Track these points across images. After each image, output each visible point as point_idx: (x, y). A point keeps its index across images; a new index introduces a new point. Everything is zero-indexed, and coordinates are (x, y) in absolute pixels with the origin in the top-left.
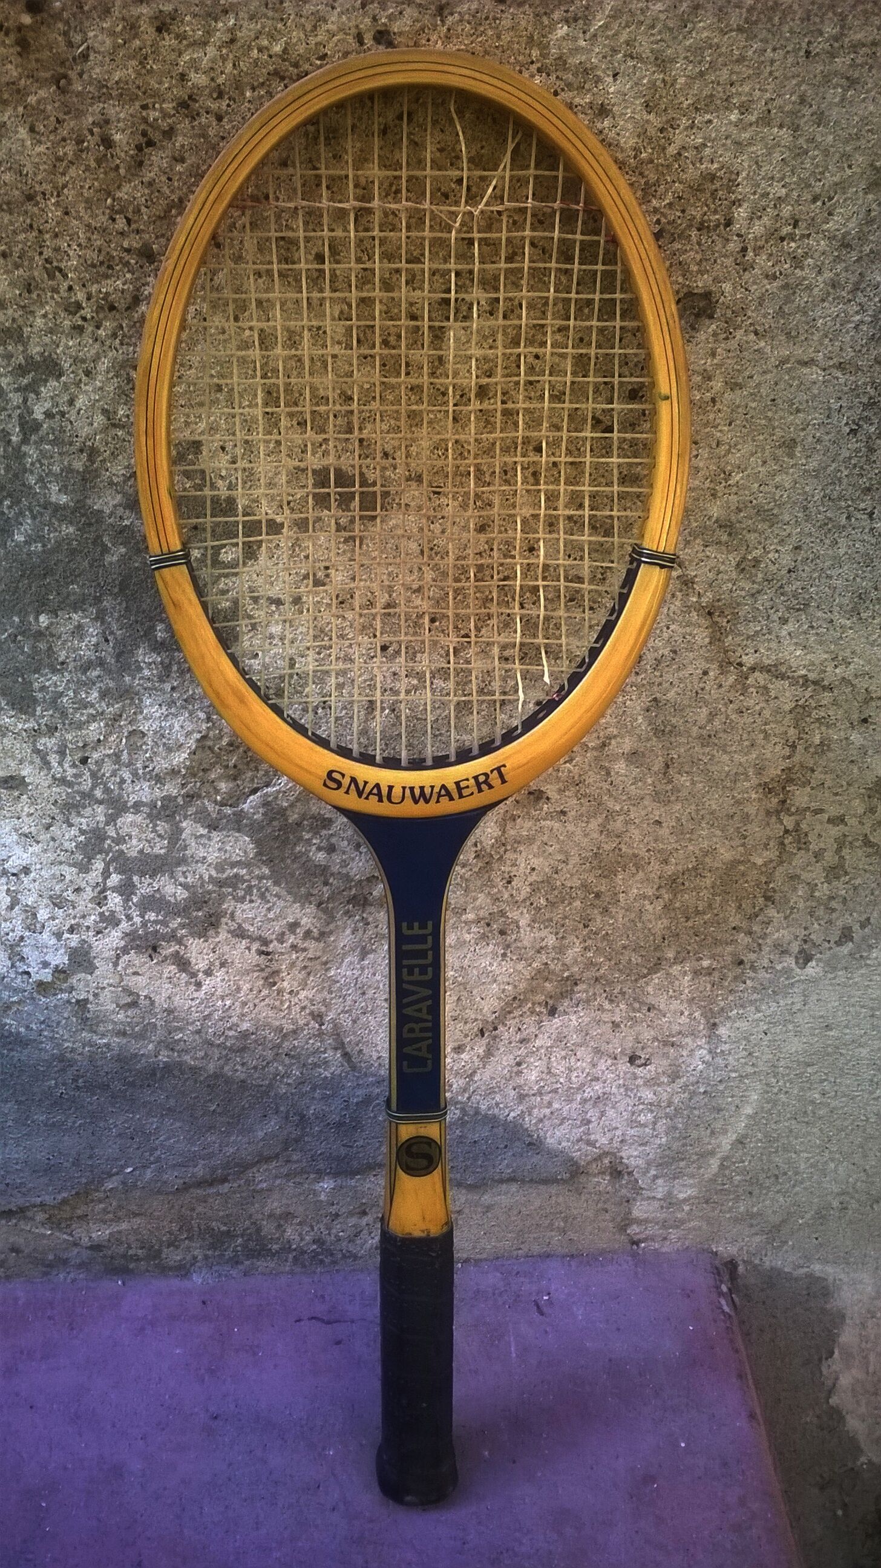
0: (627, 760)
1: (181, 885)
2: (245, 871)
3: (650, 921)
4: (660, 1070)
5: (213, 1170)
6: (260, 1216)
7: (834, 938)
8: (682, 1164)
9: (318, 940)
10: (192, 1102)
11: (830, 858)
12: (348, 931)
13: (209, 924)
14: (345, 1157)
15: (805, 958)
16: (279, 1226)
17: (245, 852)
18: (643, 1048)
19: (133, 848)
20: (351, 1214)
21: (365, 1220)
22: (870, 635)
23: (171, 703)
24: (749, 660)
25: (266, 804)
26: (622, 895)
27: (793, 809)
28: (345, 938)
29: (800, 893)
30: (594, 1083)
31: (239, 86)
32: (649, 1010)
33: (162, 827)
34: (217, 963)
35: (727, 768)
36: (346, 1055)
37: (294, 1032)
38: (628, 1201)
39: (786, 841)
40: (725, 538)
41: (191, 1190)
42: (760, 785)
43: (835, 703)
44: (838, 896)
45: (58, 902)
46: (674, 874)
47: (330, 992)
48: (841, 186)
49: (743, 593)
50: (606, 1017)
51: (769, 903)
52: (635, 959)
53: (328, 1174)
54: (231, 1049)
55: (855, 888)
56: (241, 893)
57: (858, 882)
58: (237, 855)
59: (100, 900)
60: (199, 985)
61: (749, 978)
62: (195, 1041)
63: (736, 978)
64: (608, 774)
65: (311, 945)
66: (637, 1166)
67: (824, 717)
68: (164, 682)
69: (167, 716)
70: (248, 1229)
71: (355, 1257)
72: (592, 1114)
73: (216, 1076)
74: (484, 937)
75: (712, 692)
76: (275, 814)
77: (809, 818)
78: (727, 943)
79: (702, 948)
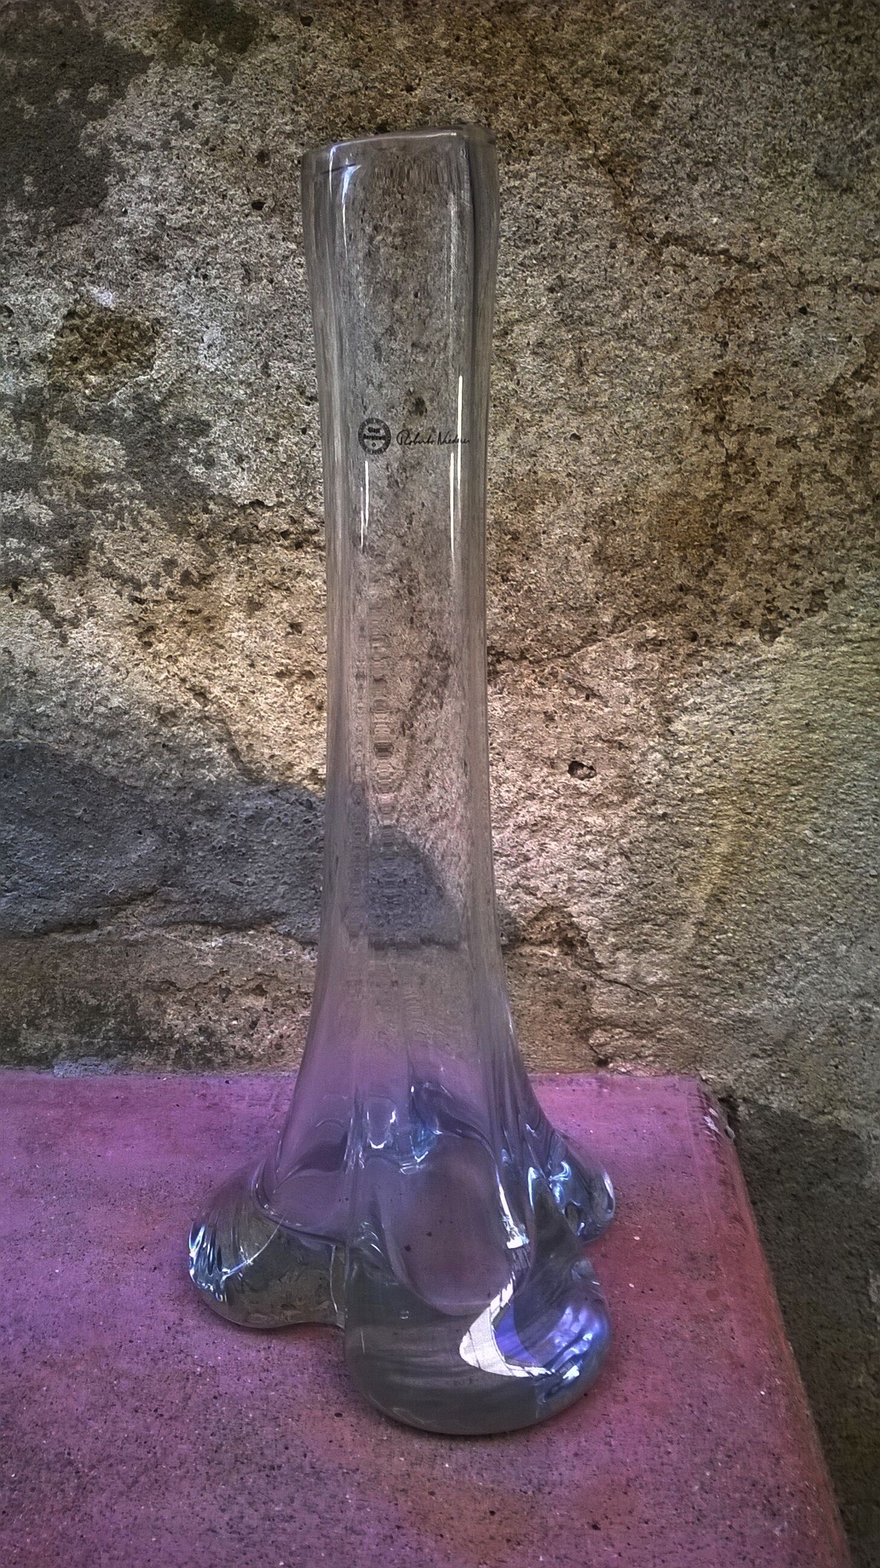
0: (534, 353)
1: (45, 503)
2: (113, 488)
3: (578, 573)
4: (607, 784)
5: (79, 905)
6: (134, 986)
7: (802, 606)
8: (647, 927)
9: (198, 586)
10: (54, 803)
11: (784, 494)
12: (232, 577)
13: (78, 559)
14: (234, 899)
15: (771, 633)
16: (159, 1003)
17: (116, 461)
18: (584, 751)
20: (247, 993)
21: (260, 1003)
22: (793, 198)
23: (39, 272)
24: (661, 229)
25: (137, 397)
26: (543, 537)
27: (734, 427)
28: (228, 588)
29: (755, 541)
30: (528, 802)
32: (587, 698)
33: (28, 427)
34: (84, 609)
35: (650, 369)
36: (233, 751)
37: (173, 714)
38: (584, 988)
39: (731, 470)
40: (615, 75)
41: (53, 935)
42: (690, 392)
43: (765, 285)
44: (804, 547)
46: (601, 509)
47: (214, 660)
49: (642, 144)
50: (536, 705)
51: (721, 557)
52: (566, 625)
53: (215, 925)
54: (100, 732)
55: (822, 538)
56: (111, 518)
57: (825, 528)
58: (107, 464)
60: (64, 638)
61: (706, 658)
62: (58, 716)
63: (689, 655)
64: (514, 370)
65: (192, 591)
66: (591, 928)
67: (754, 306)
68: (31, 246)
69: (33, 287)
70: (122, 1004)
71: (250, 1058)
72: (531, 846)
73: (82, 767)
75: (623, 270)
76: (147, 411)
77: (754, 439)
78: (674, 608)
79: (643, 613)
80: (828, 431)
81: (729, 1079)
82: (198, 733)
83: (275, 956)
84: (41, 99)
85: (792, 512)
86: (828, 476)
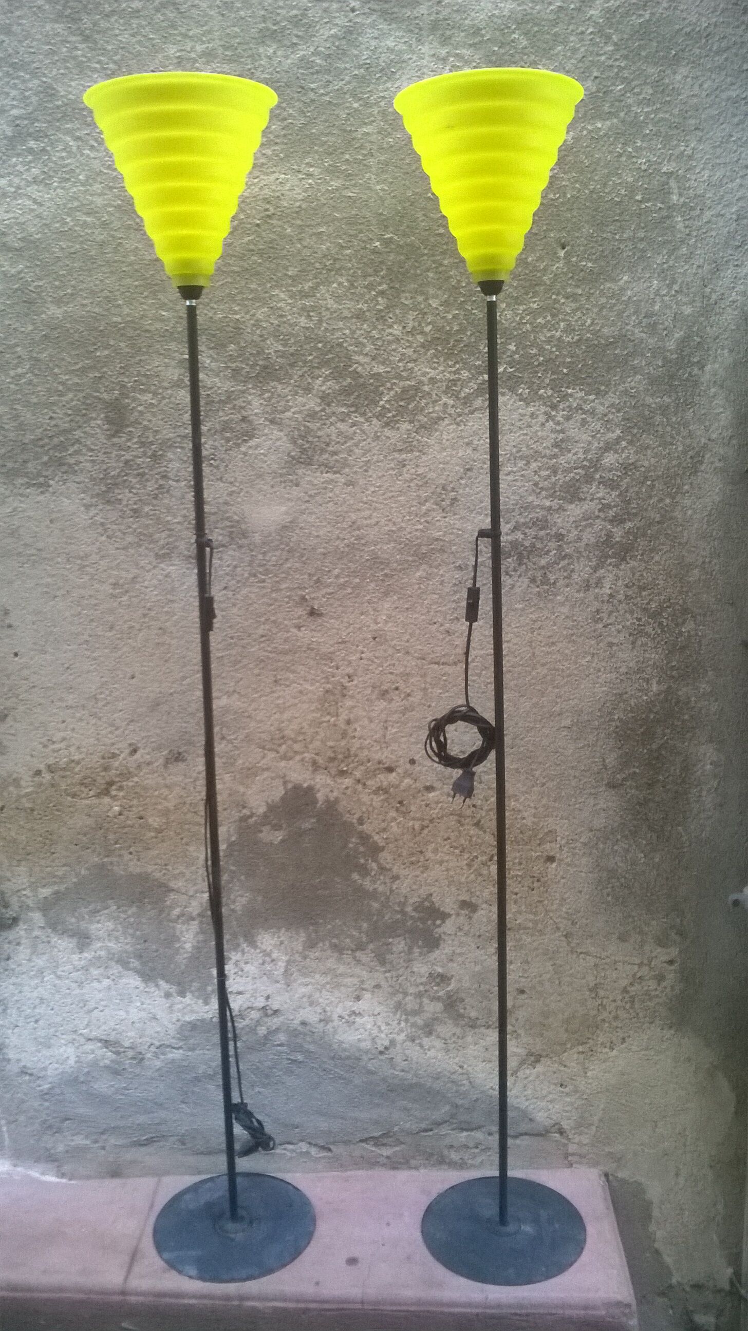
1: (422, 1019)
2: (440, 1015)
3: (561, 1034)
4: (570, 1090)
5: (428, 1125)
6: (442, 1147)
7: (620, 1041)
8: (582, 1128)
9: (461, 1039)
10: (422, 1097)
11: (613, 1014)
12: (470, 1037)
13: (430, 1033)
14: (470, 1122)
15: (612, 1049)
16: (449, 1151)
17: (440, 1009)
18: (564, 1081)
19: (409, 1007)
21: (476, 1151)
22: (612, 943)
23: (422, 963)
24: (579, 951)
25: (446, 993)
26: (551, 1025)
27: (600, 997)
28: (469, 1039)
29: (606, 1025)
30: (549, 1094)
31: (442, 817)
32: (564, 1067)
33: (418, 1001)
34: (431, 1046)
35: (578, 984)
36: (470, 1082)
37: (454, 1072)
38: (566, 1145)
39: (599, 1008)
41: (421, 1133)
42: (588, 989)
43: (606, 963)
44: (619, 1027)
45: (388, 1024)
46: (566, 1018)
47: (465, 1058)
48: (581, 832)
50: (551, 1069)
51: (597, 1029)
52: (558, 1048)
53: (465, 1129)
54: (434, 1078)
55: (624, 1025)
56: (439, 1023)
57: (624, 1022)
58: (438, 1010)
59: (399, 1024)
60: (426, 1054)
61: (595, 1055)
62: (424, 1074)
63: (590, 1055)
65: (459, 1041)
66: (567, 1129)
67: (603, 968)
69: (420, 967)
70: (439, 1151)
72: (550, 1107)
73: (430, 1087)
75: (570, 960)
76: (449, 996)
77: (605, 1001)
78: (586, 1043)
79: (578, 1044)
80: (624, 998)
81: (607, 1169)
82: (460, 1077)
84: (423, 923)
85: (616, 1018)
86: (624, 1009)
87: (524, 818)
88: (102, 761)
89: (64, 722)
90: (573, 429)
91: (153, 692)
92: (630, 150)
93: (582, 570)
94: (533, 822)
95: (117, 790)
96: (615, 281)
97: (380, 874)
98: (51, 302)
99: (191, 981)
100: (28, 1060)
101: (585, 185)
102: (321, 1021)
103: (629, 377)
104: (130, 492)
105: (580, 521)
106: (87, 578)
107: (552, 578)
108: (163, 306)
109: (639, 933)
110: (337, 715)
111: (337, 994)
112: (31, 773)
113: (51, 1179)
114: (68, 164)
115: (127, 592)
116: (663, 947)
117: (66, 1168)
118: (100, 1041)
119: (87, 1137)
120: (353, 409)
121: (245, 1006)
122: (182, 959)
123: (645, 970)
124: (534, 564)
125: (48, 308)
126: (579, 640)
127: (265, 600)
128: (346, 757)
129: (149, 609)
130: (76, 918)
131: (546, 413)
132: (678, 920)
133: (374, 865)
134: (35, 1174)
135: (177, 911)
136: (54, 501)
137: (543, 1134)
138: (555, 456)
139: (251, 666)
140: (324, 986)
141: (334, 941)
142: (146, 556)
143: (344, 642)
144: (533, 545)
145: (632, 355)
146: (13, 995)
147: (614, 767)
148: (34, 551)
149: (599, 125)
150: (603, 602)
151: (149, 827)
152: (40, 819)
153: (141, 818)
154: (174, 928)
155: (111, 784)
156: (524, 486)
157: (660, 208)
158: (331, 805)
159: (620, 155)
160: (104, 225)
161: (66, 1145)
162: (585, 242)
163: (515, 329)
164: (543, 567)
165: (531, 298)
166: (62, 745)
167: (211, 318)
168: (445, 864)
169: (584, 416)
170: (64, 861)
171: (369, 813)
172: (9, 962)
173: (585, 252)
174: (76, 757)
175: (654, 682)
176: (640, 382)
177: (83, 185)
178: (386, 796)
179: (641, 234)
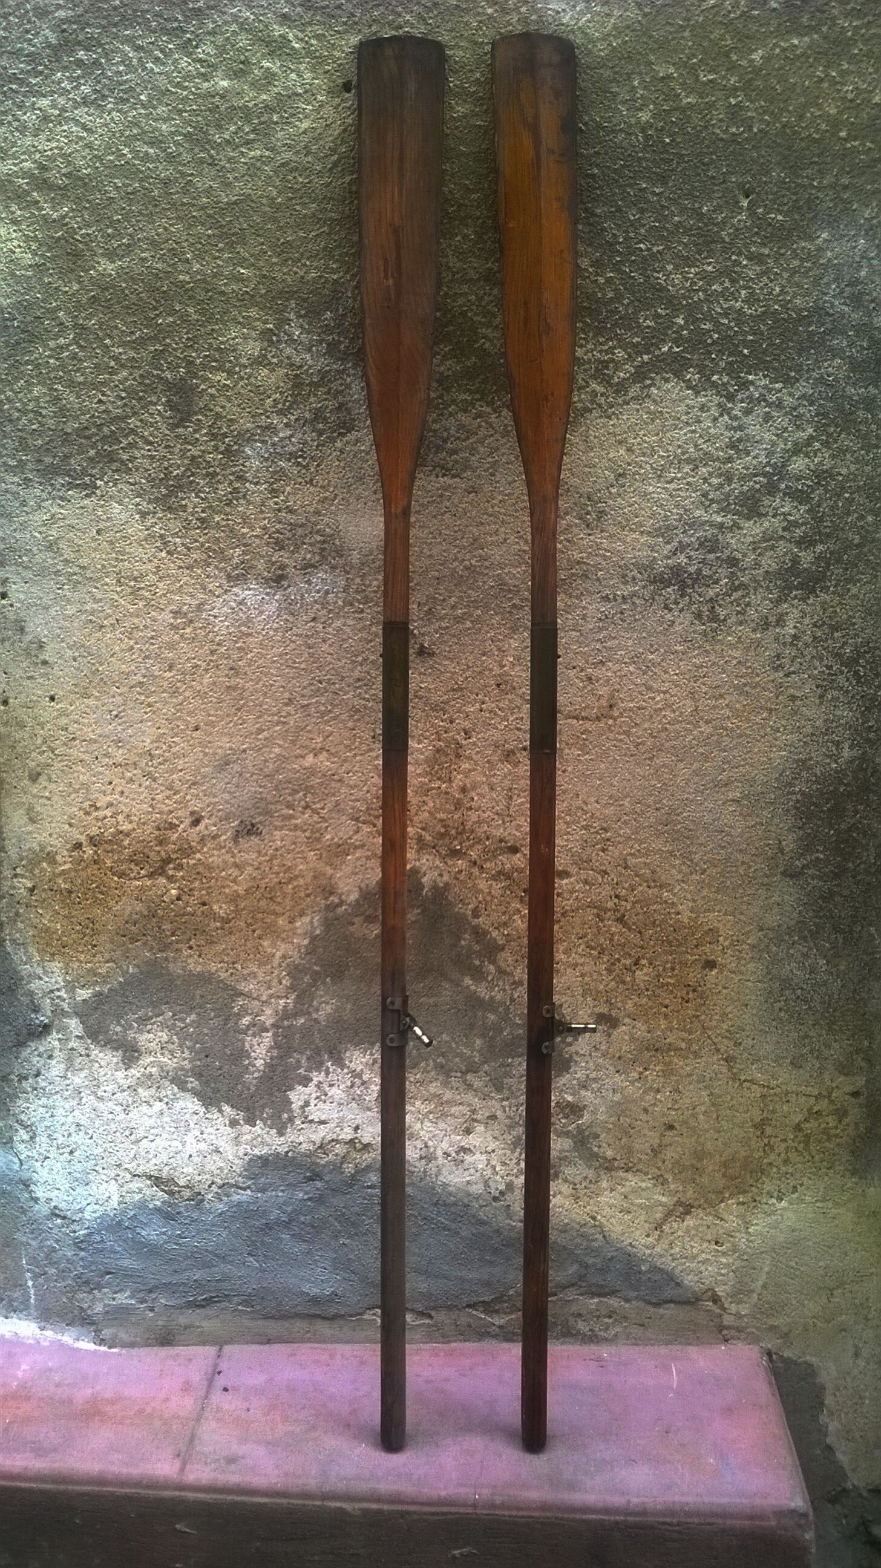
3: (717, 1180)
4: (727, 1248)
6: (568, 1315)
7: (790, 1190)
8: (741, 1295)
9: (594, 1184)
11: (783, 1156)
12: (605, 1181)
14: (603, 1286)
15: (780, 1199)
16: (576, 1321)
18: (720, 1238)
20: (605, 1317)
21: (610, 1321)
22: (783, 1070)
24: (743, 1078)
25: (578, 1126)
26: (706, 1169)
27: (766, 1136)
28: (604, 1185)
29: (774, 1171)
30: (702, 1254)
32: (721, 1220)
35: (740, 1119)
36: (604, 1237)
37: (584, 1225)
38: (720, 1316)
39: (766, 1149)
40: (728, 1035)
42: (753, 1126)
43: (775, 1094)
44: (790, 1173)
45: (504, 1164)
46: (724, 1161)
47: (598, 1207)
48: (750, 931)
49: (736, 1054)
50: (704, 1222)
51: (763, 1175)
52: (714, 1197)
53: (596, 1294)
54: (561, 1231)
55: (796, 1170)
57: (796, 1167)
58: (566, 1147)
59: (518, 1164)
61: (759, 1208)
63: (754, 1207)
65: (592, 1186)
66: (722, 1296)
67: (772, 1100)
70: (564, 1321)
71: (606, 1339)
72: (703, 1268)
74: (655, 1185)
75: (731, 1089)
76: (580, 1130)
77: (773, 1139)
78: (748, 1191)
79: (739, 1193)
80: (797, 1137)
81: (769, 1346)
82: (592, 1231)
83: (616, 1305)
85: (786, 1162)
86: (797, 1150)
87: (678, 913)
88: (157, 833)
89: (110, 783)
90: (753, 426)
91: (221, 747)
92: (834, 74)
93: (760, 603)
94: (690, 918)
95: (174, 869)
96: (811, 238)
97: (498, 980)
98: (102, 254)
99: (263, 1107)
100: (60, 1199)
101: (776, 117)
102: (421, 1158)
103: (826, 361)
104: (197, 496)
105: (759, 542)
106: (141, 604)
107: (722, 613)
108: (243, 261)
109: (817, 1058)
110: (450, 781)
111: (442, 1125)
112: (68, 846)
113: (87, 1345)
114: (126, 81)
115: (191, 622)
116: (846, 1075)
117: (107, 1333)
118: (150, 1177)
119: (131, 1297)
120: (478, 396)
121: (329, 1138)
122: (251, 1079)
123: (823, 1105)
124: (700, 596)
125: (98, 263)
126: (753, 692)
127: (364, 635)
128: (461, 833)
129: (218, 644)
130: (122, 1026)
131: (719, 405)
132: (866, 1043)
133: (491, 967)
134: (67, 1338)
135: (246, 1021)
136: (102, 506)
137: (692, 1301)
138: (730, 460)
139: (343, 717)
140: (426, 1116)
141: (440, 1060)
142: (216, 577)
143: (461, 689)
144: (699, 570)
145: (832, 332)
146: (42, 1119)
147: (792, 851)
148: (76, 569)
149: (796, 42)
150: (784, 644)
151: (215, 917)
152: (79, 903)
153: (204, 904)
154: (243, 1041)
155: (167, 861)
156: (691, 497)
157: (870, 148)
158: (440, 893)
159: (821, 80)
160: (171, 158)
161: (105, 1305)
162: (775, 189)
163: (685, 298)
164: (711, 599)
165: (706, 258)
166: (108, 812)
167: (303, 277)
168: (579, 967)
169: (767, 409)
170: (107, 956)
171: (486, 902)
172: (39, 1079)
173: (774, 201)
174: (126, 827)
175: (846, 745)
176: (839, 367)
177: (144, 106)
178: (508, 882)
179: (845, 181)
